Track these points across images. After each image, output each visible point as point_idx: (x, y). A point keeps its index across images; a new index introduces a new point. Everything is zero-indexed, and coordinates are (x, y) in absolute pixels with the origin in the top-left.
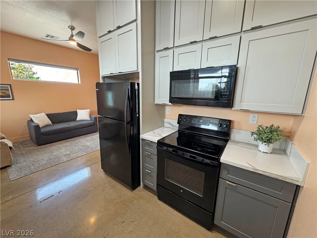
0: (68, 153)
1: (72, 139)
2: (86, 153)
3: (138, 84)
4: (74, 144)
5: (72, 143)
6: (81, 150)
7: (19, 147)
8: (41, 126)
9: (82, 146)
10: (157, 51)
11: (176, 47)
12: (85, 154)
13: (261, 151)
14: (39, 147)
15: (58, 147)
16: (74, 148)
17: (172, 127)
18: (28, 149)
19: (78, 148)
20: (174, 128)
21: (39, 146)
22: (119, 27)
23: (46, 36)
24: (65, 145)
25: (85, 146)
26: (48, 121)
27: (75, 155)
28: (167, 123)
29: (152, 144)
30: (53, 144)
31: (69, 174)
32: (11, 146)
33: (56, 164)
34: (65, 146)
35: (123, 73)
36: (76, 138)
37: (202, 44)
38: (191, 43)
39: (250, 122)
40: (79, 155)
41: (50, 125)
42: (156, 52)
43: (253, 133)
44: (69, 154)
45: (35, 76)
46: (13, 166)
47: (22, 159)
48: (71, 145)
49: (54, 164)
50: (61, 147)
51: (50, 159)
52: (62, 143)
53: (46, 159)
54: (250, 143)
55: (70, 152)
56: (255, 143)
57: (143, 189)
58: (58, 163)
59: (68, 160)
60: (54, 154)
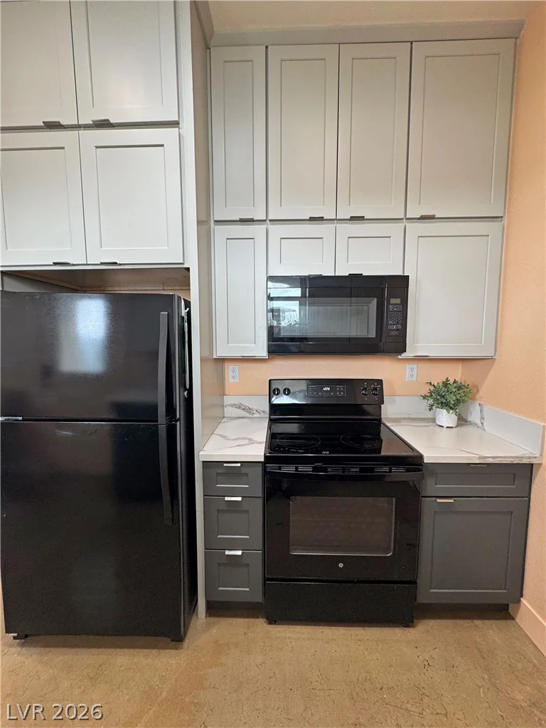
3: (188, 304)
10: (215, 221)
11: (270, 220)
13: (443, 427)
17: (248, 415)
20: (255, 416)
22: (104, 124)
28: (233, 406)
29: (244, 470)
35: (120, 264)
37: (334, 225)
38: (312, 219)
39: (407, 380)
42: (212, 222)
43: (425, 397)
54: (411, 416)
56: (429, 415)
57: (208, 618)
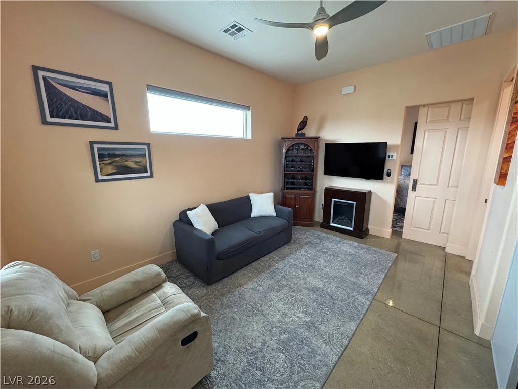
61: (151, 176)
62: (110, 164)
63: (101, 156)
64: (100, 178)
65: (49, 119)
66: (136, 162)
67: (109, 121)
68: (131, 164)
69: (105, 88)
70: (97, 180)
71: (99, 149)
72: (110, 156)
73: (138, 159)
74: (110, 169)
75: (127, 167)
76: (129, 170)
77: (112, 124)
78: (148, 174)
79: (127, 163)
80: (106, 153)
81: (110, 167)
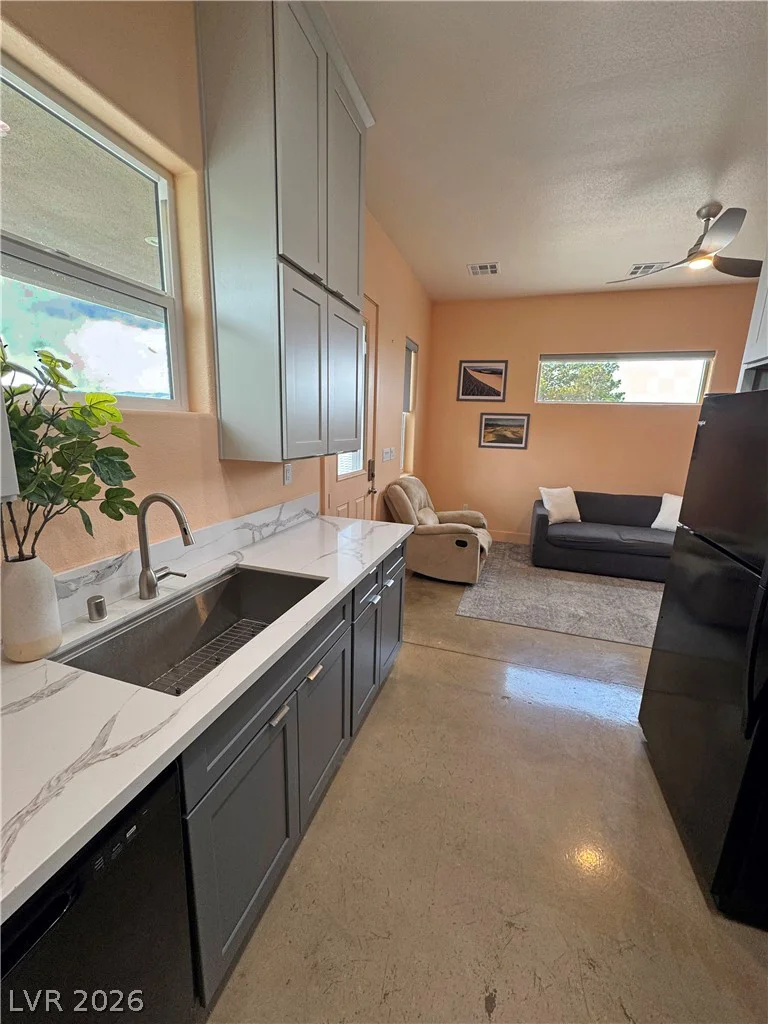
0: (581, 612)
1: (616, 580)
2: (627, 641)
4: (612, 598)
5: (608, 593)
6: (619, 621)
7: (504, 554)
8: (552, 521)
9: (629, 612)
12: (622, 640)
14: (534, 569)
15: (570, 586)
16: (604, 607)
18: (514, 564)
19: (615, 611)
21: (536, 566)
23: (632, 273)
24: (588, 589)
25: (638, 616)
26: (574, 512)
27: (596, 628)
30: (563, 573)
31: (550, 670)
32: (486, 547)
33: (539, 626)
34: (586, 593)
36: (629, 580)
40: (603, 636)
41: (575, 522)
44: (581, 618)
45: (614, 391)
46: (475, 588)
47: (493, 581)
48: (600, 596)
49: (536, 625)
50: (576, 588)
51: (537, 608)
52: (582, 580)
53: (528, 603)
55: (588, 613)
58: (543, 627)
59: (569, 632)
60: (551, 600)
61: (525, 448)
62: (491, 432)
63: (486, 425)
64: (483, 444)
65: (461, 397)
66: (513, 433)
67: (498, 394)
68: (509, 434)
69: (501, 366)
70: (480, 446)
71: (486, 419)
72: (492, 426)
73: (515, 430)
74: (491, 437)
75: (505, 436)
76: (505, 439)
77: (501, 398)
78: (523, 445)
79: (505, 432)
80: (491, 423)
81: (491, 435)
